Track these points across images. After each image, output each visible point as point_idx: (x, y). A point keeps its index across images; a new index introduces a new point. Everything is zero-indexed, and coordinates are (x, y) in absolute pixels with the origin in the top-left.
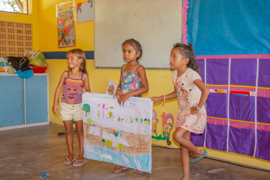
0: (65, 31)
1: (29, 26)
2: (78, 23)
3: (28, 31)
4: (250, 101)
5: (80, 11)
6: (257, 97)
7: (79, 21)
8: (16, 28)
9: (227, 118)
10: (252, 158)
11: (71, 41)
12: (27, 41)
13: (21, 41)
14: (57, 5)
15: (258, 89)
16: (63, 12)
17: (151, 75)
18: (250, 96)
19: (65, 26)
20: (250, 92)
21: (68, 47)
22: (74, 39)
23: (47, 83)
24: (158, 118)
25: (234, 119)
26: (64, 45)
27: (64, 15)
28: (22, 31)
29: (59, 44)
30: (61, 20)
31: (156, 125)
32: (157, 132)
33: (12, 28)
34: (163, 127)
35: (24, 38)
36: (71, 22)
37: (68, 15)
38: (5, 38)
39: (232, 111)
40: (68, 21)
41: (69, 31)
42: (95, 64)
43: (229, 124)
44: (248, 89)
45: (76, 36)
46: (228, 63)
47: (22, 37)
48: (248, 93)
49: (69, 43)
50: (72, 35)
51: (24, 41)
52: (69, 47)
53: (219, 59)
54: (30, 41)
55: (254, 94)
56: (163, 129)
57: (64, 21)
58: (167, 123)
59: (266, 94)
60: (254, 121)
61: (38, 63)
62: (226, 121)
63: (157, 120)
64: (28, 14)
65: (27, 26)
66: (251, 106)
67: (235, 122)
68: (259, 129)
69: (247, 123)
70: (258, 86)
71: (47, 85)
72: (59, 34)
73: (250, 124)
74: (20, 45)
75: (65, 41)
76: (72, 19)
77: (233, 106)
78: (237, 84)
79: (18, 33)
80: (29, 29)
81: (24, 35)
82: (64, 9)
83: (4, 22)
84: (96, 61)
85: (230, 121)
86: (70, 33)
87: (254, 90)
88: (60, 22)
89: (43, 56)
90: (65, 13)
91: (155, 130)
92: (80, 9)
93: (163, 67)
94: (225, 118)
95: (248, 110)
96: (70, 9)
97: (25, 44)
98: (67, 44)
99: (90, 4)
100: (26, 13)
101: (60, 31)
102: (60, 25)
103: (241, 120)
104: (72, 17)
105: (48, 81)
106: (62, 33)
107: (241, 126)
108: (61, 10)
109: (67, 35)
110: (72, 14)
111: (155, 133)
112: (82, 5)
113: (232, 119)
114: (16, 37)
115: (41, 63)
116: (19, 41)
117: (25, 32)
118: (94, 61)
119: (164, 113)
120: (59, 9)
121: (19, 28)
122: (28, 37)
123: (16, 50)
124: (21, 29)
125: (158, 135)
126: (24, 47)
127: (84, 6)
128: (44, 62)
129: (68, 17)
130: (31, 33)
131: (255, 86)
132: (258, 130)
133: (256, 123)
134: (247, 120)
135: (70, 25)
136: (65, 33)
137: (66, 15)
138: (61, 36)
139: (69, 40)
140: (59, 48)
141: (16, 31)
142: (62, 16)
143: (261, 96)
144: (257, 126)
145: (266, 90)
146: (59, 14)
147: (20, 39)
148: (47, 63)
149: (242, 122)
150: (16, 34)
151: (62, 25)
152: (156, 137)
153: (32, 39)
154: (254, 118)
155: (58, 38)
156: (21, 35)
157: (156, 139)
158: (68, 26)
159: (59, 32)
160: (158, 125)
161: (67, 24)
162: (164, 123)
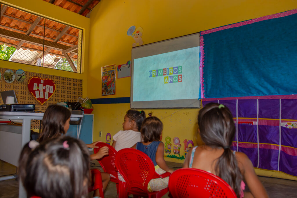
0: (108, 84)
1: (81, 81)
2: (118, 78)
3: (80, 84)
4: (253, 128)
5: (120, 70)
6: (259, 125)
7: (119, 77)
8: (72, 82)
9: (236, 141)
10: (256, 168)
11: (112, 91)
12: (79, 91)
13: (75, 91)
14: (102, 67)
15: (259, 120)
16: (107, 72)
17: (175, 113)
18: (254, 124)
19: (107, 81)
20: (254, 122)
21: (109, 95)
22: (114, 89)
23: (93, 121)
24: (181, 144)
25: (242, 141)
26: (107, 94)
27: (107, 73)
28: (76, 84)
29: (102, 93)
30: (105, 77)
31: (180, 149)
32: (180, 154)
33: (70, 82)
34: (185, 150)
35: (77, 89)
36: (112, 78)
37: (110, 73)
38: (65, 88)
39: (240, 136)
40: (110, 78)
41: (111, 84)
42: (131, 106)
43: (238, 145)
44: (252, 120)
45: (116, 87)
46: (236, 102)
47: (76, 88)
48: (252, 123)
49: (110, 93)
50: (113, 87)
51: (77, 91)
52: (111, 95)
53: (229, 100)
54: (81, 91)
55: (256, 123)
56: (185, 151)
57: (107, 78)
58: (188, 147)
59: (265, 123)
60: (257, 142)
61: (87, 106)
62: (236, 143)
63: (181, 145)
64: (81, 73)
65: (80, 81)
66: (254, 132)
67: (242, 144)
68: (261, 147)
69: (252, 144)
70: (259, 118)
71: (92, 122)
72: (103, 86)
73: (254, 144)
74: (74, 94)
75: (107, 91)
76: (113, 76)
77: (241, 132)
78: (243, 117)
79: (73, 85)
80: (81, 83)
81: (77, 87)
82: (107, 69)
83: (65, 78)
84: (131, 104)
85: (239, 143)
86: (112, 85)
87: (256, 120)
88: (104, 78)
89: (90, 101)
90: (108, 72)
91: (178, 153)
92: (120, 69)
93: (185, 107)
94: (235, 141)
95: (252, 135)
96: (112, 69)
97: (77, 93)
98: (109, 93)
99: (128, 66)
100: (79, 72)
101: (104, 84)
102: (104, 80)
103: (247, 142)
104: (114, 75)
105: (93, 119)
106: (105, 85)
107: (247, 146)
108: (105, 70)
109: (109, 87)
110: (114, 73)
111: (179, 155)
112: (122, 67)
113: (240, 141)
114: (72, 88)
115: (89, 106)
116: (74, 91)
117: (78, 85)
118: (130, 104)
119: (186, 140)
120: (104, 69)
121: (74, 83)
122: (80, 89)
123: (72, 97)
124: (75, 83)
125: (181, 156)
126: (77, 95)
127: (123, 67)
128: (91, 106)
129: (110, 74)
130: (82, 86)
131: (257, 118)
132: (260, 149)
133: (258, 143)
134: (251, 142)
135: (111, 80)
136: (108, 85)
137: (109, 73)
138: (104, 88)
139: (111, 90)
140: (102, 96)
141: (72, 84)
142: (105, 74)
143: (262, 124)
144: (260, 145)
145: (265, 120)
146: (103, 73)
147: (75, 90)
148: (93, 107)
149: (248, 144)
150: (72, 86)
151: (105, 80)
152: (179, 157)
153: (82, 90)
154: (257, 140)
155: (102, 89)
156: (75, 87)
157: (180, 159)
158: (110, 81)
159: (102, 85)
160: (181, 149)
161: (109, 79)
162: (186, 147)
